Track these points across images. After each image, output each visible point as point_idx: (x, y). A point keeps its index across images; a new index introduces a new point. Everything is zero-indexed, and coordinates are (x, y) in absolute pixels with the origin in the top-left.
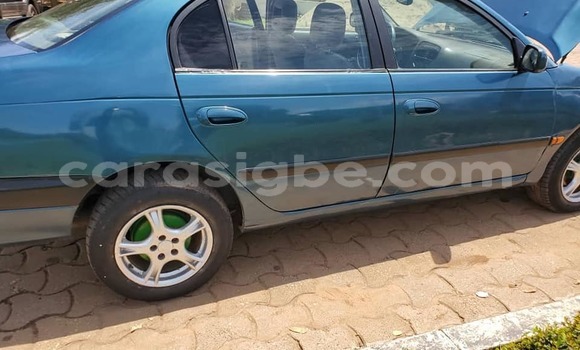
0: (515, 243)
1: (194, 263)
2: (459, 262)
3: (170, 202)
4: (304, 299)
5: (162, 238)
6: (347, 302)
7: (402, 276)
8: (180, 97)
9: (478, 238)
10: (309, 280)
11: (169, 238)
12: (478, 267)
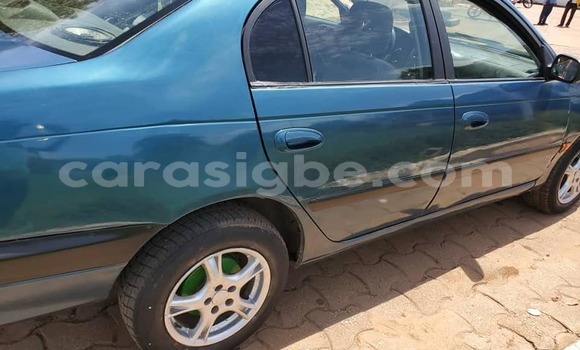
0: (530, 249)
1: (247, 311)
2: (493, 277)
3: (233, 244)
4: (365, 337)
5: (219, 288)
6: (412, 336)
7: (449, 298)
8: (257, 119)
9: (497, 247)
10: (362, 314)
11: (226, 286)
12: (512, 279)
